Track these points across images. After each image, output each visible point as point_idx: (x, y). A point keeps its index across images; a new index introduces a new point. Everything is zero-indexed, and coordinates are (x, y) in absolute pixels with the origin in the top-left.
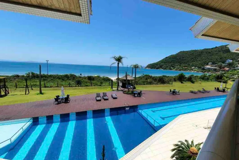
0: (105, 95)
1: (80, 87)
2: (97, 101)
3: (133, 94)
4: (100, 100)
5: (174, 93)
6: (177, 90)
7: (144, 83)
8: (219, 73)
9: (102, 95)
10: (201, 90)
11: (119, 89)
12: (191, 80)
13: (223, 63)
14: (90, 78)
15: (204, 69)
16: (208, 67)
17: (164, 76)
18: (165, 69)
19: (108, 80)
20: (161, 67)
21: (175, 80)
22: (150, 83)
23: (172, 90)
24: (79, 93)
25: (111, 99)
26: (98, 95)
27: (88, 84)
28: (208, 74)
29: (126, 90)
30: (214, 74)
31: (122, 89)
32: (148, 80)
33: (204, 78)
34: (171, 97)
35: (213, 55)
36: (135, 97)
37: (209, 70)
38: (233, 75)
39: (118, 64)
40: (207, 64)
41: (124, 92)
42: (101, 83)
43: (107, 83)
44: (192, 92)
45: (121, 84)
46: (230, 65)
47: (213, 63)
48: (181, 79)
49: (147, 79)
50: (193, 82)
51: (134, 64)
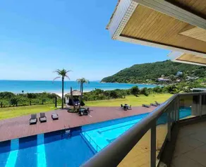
0: (43, 115)
1: (15, 108)
2: (31, 124)
3: (79, 112)
4: (35, 123)
5: (125, 108)
6: (129, 105)
7: (94, 99)
8: (171, 85)
9: (38, 116)
10: (154, 103)
11: (64, 107)
12: (144, 92)
13: (175, 75)
14: (30, 96)
15: (157, 81)
16: (161, 79)
17: (117, 90)
18: (120, 82)
19: (54, 97)
20: (116, 80)
21: (128, 94)
22: (101, 98)
23: (123, 105)
24: (12, 115)
25: (50, 121)
26: (34, 117)
27: (27, 103)
28: (160, 86)
29: (72, 107)
30: (166, 86)
31: (68, 106)
32: (99, 95)
33: (157, 91)
34: (122, 114)
35: (164, 67)
36: (81, 115)
37: (162, 82)
38: (184, 86)
39: (63, 78)
40: (160, 77)
41: (69, 110)
42: (44, 101)
43: (52, 101)
44: (144, 106)
45: (67, 101)
46: (181, 77)
47: (166, 75)
48: (135, 92)
49: (97, 94)
50: (147, 95)
51: (81, 78)
